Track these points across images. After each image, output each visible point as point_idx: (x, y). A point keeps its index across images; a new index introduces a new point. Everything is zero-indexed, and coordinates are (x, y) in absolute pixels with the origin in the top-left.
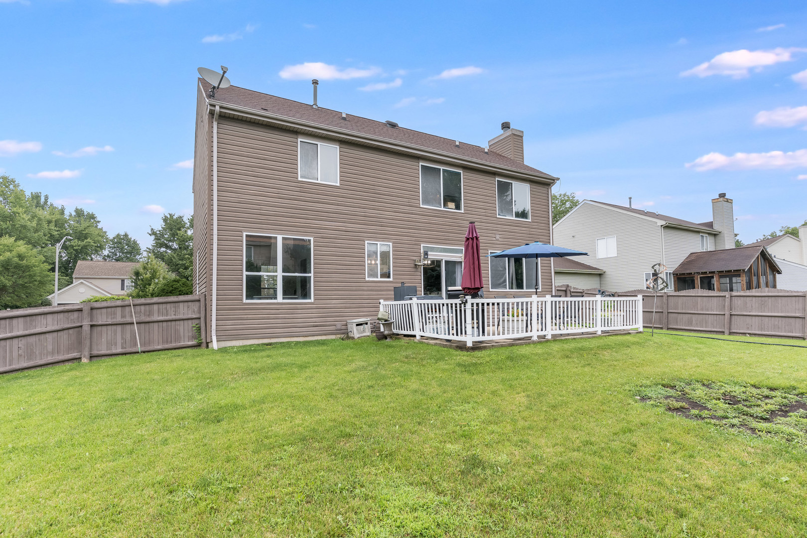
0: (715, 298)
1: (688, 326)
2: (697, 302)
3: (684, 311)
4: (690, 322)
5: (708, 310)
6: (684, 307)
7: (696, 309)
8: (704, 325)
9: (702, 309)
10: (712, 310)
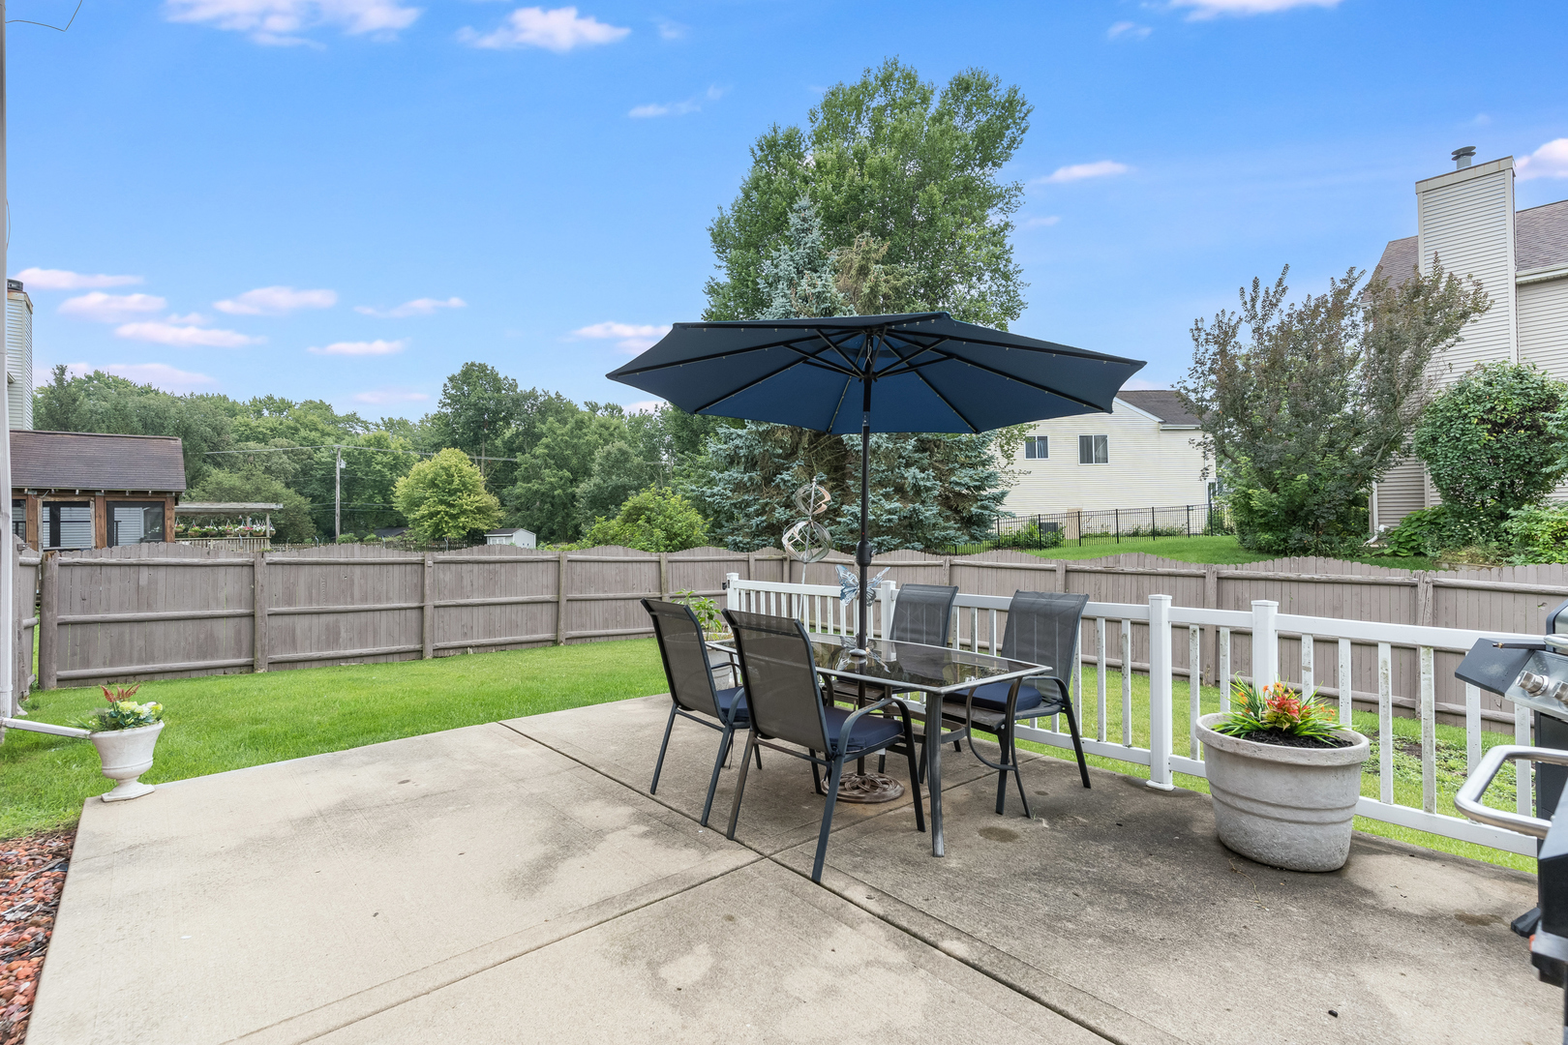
0: (396, 567)
1: (329, 647)
2: (352, 581)
3: (315, 607)
4: (333, 638)
5: (379, 600)
6: (314, 595)
7: (349, 599)
8: (370, 639)
9: (365, 599)
10: (388, 599)
